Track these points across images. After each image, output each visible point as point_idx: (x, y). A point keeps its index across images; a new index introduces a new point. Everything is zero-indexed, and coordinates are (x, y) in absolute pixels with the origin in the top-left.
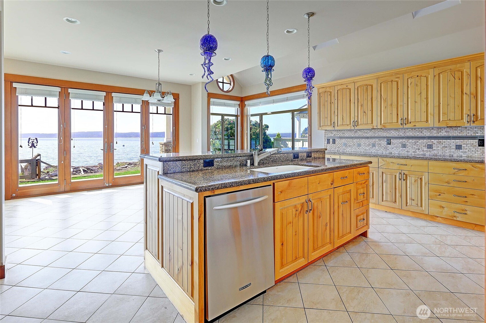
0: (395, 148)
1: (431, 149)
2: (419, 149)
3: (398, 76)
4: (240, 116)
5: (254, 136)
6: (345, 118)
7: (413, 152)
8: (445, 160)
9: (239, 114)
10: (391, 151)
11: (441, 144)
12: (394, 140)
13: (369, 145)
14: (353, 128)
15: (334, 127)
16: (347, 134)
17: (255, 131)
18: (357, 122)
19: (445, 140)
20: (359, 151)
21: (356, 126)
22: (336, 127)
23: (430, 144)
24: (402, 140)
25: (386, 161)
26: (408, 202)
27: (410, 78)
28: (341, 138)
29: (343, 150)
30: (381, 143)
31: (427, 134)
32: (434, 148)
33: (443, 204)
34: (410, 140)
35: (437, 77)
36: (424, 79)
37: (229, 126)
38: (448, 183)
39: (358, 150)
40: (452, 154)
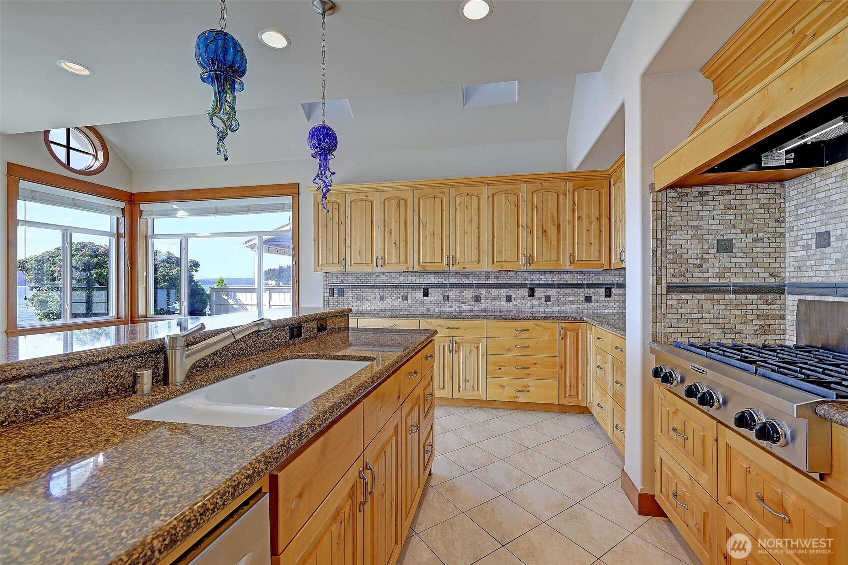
0: (434, 302)
1: (479, 303)
2: (464, 303)
3: (443, 190)
4: (127, 236)
5: (164, 282)
6: (363, 252)
7: (458, 307)
8: (507, 318)
9: (122, 231)
10: (429, 307)
11: (490, 294)
12: (433, 289)
13: (398, 298)
14: (376, 270)
15: (343, 266)
16: (363, 281)
17: (168, 273)
18: (383, 260)
19: (494, 289)
20: (383, 308)
21: (381, 266)
22: (348, 267)
23: (478, 294)
24: (443, 289)
25: (431, 323)
26: (461, 385)
27: (458, 195)
28: (354, 286)
29: (357, 308)
30: (415, 294)
31: (473, 280)
32: (482, 301)
33: (504, 381)
34: (454, 289)
35: (491, 198)
36: (475, 199)
37: (95, 260)
38: (509, 350)
39: (381, 306)
40: (502, 307)
